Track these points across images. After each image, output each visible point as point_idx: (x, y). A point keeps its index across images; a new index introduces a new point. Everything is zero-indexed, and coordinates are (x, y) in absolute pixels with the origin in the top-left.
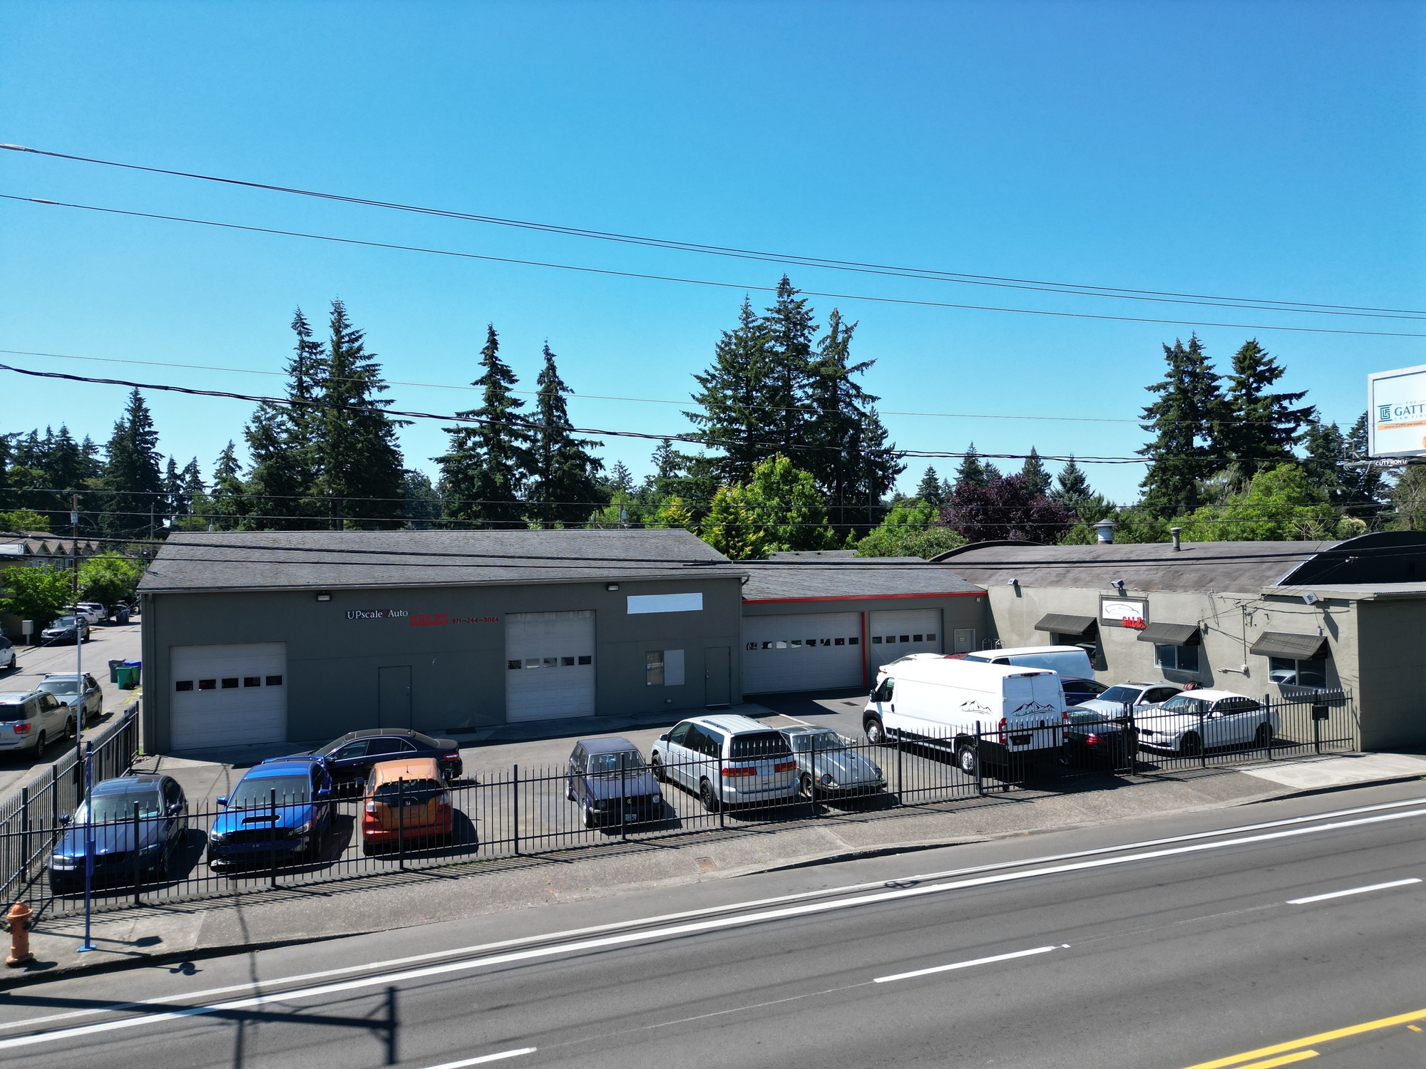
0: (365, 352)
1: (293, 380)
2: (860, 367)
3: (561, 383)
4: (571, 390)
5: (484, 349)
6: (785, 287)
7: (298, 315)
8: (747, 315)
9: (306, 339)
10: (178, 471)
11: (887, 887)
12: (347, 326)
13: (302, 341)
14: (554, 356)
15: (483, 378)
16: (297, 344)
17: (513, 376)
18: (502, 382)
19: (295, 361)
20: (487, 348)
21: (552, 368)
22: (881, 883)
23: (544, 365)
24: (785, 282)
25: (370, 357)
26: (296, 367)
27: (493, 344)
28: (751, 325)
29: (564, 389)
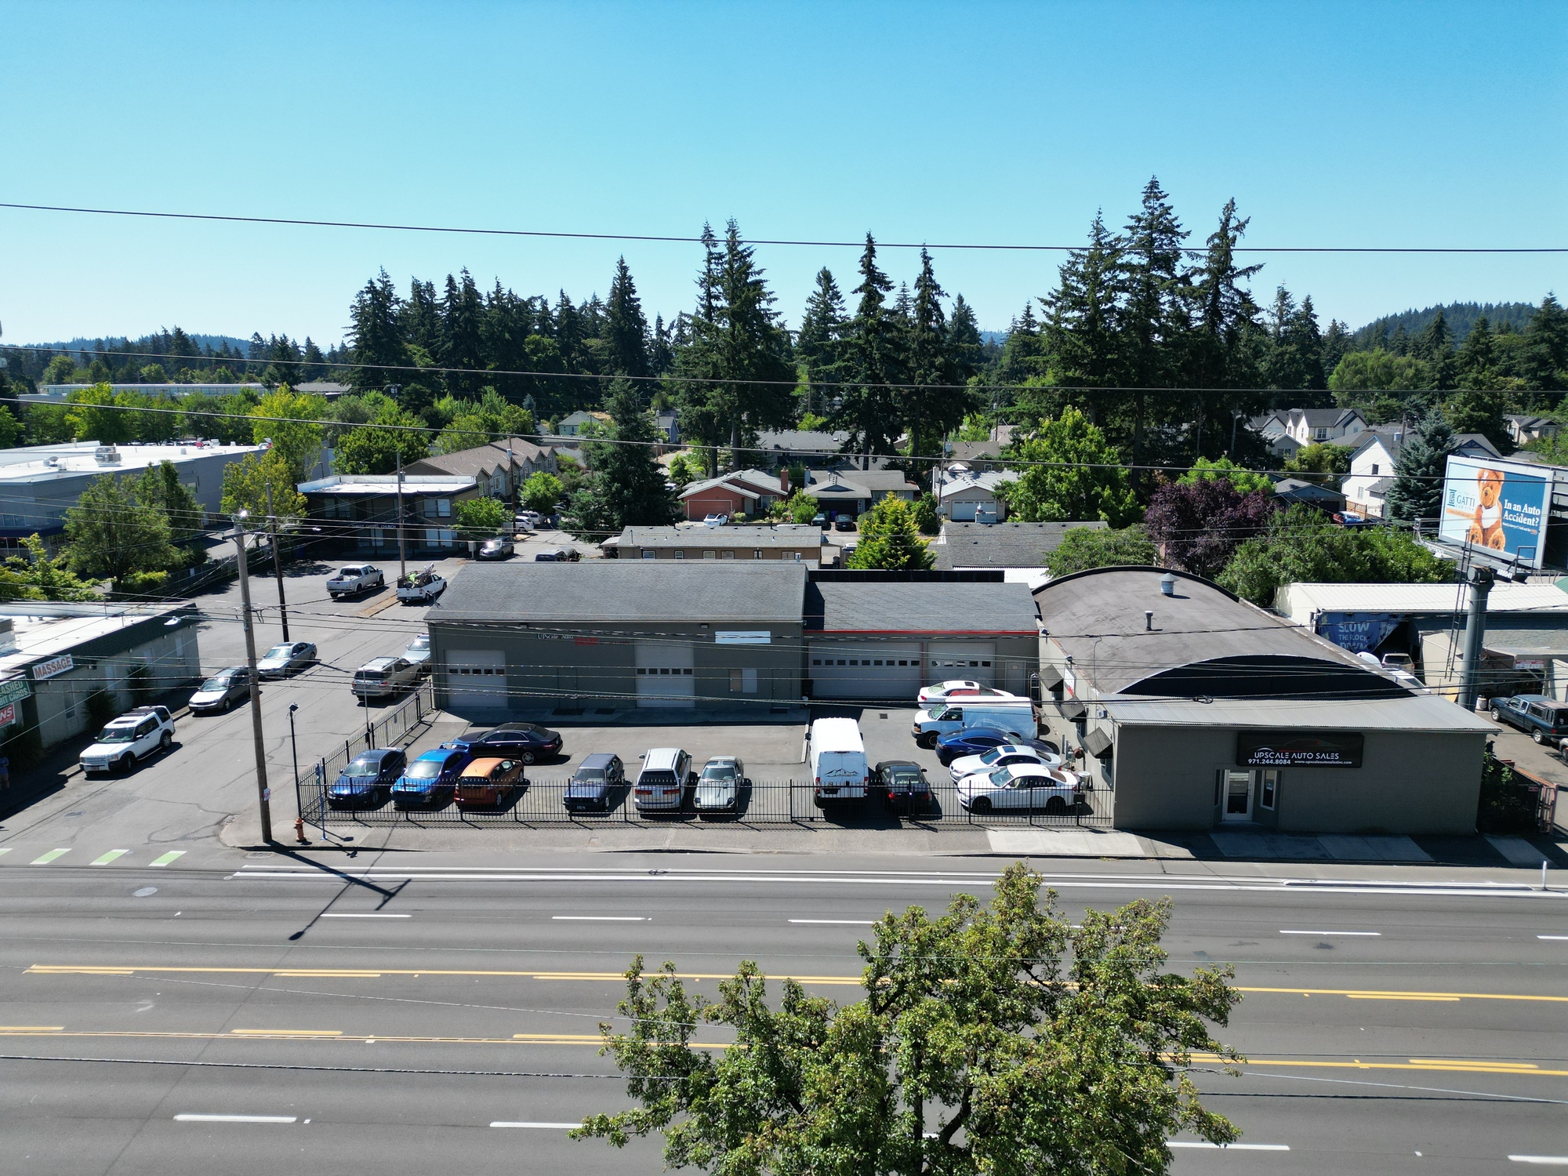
0: (756, 268)
1: (702, 291)
2: (1248, 271)
3: (937, 287)
4: (947, 294)
5: (862, 258)
6: (1153, 191)
7: (707, 228)
8: (1098, 230)
9: (713, 250)
10: (665, 328)
11: (650, 873)
12: (741, 243)
13: (710, 253)
14: (931, 259)
15: (861, 287)
16: (705, 256)
17: (890, 282)
18: (878, 290)
19: (704, 273)
20: (865, 256)
21: (929, 271)
22: (649, 870)
23: (921, 269)
24: (1154, 185)
25: (759, 273)
26: (705, 279)
27: (871, 250)
28: (1103, 241)
29: (940, 293)
